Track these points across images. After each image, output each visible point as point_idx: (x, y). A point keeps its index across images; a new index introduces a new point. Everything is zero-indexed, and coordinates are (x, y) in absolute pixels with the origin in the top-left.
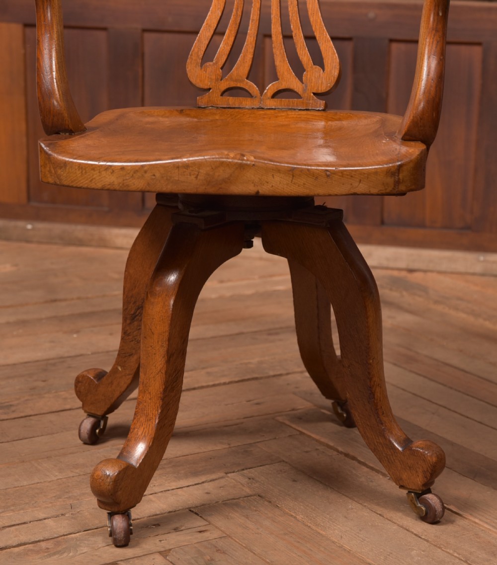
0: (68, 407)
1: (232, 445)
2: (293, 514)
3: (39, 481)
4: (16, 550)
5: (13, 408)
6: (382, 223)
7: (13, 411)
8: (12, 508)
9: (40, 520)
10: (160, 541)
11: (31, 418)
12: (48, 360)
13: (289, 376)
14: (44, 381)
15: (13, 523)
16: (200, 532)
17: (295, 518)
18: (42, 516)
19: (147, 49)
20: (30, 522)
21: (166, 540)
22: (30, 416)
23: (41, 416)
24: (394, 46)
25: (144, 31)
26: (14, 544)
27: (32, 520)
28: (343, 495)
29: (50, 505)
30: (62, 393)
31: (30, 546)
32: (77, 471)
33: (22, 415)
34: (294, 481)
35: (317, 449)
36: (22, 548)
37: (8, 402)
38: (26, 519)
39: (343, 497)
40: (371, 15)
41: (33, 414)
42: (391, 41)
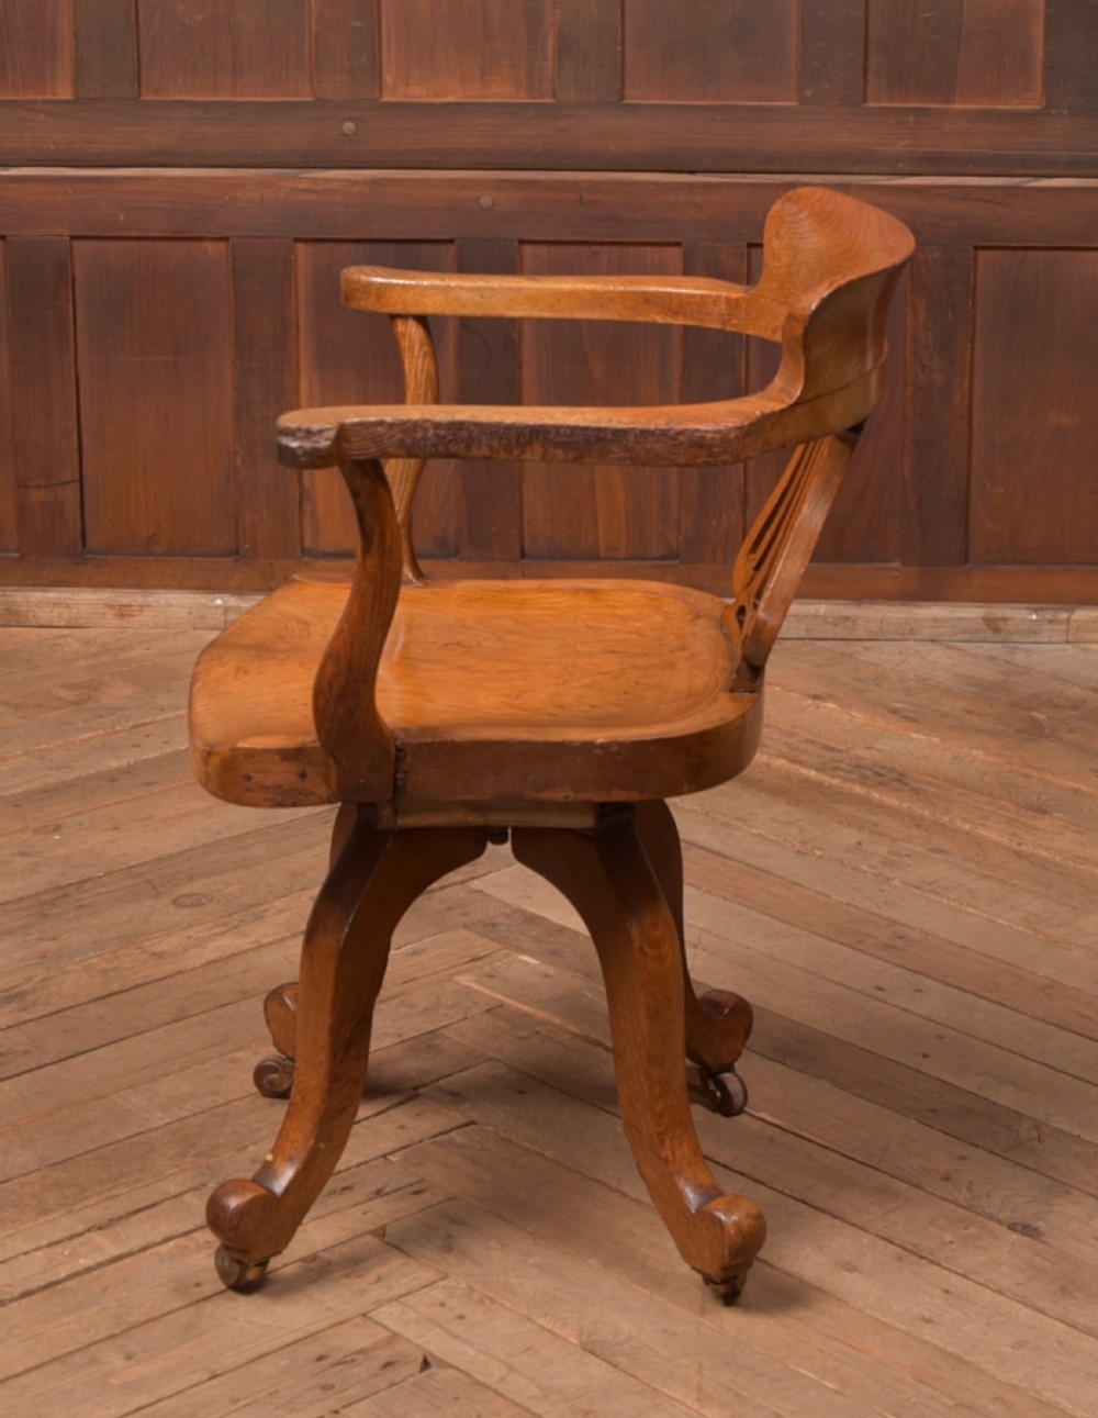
0: (115, 987)
1: (405, 1038)
2: (539, 1150)
3: (140, 1130)
4: (164, 1248)
5: (30, 998)
6: (523, 555)
7: (34, 1004)
8: (122, 1180)
9: (175, 1196)
10: (364, 1214)
11: (67, 1013)
12: (38, 894)
13: (446, 891)
14: (54, 939)
15: (139, 1206)
16: (415, 1193)
17: (542, 1155)
18: (173, 1190)
19: (79, 271)
20: (162, 1201)
21: (371, 1211)
22: (64, 1010)
23: (80, 1008)
24: (528, 249)
25: (73, 238)
26: (159, 1239)
27: (163, 1197)
28: (601, 1109)
29: (175, 1170)
30: (94, 961)
31: (181, 1241)
32: (189, 1106)
33: (51, 1009)
34: (521, 1092)
35: (537, 1032)
36: (171, 1244)
37: (16, 987)
38: (155, 1198)
39: (602, 1113)
40: (486, 200)
41: (67, 1005)
42: (522, 242)
